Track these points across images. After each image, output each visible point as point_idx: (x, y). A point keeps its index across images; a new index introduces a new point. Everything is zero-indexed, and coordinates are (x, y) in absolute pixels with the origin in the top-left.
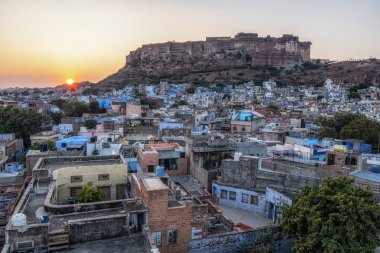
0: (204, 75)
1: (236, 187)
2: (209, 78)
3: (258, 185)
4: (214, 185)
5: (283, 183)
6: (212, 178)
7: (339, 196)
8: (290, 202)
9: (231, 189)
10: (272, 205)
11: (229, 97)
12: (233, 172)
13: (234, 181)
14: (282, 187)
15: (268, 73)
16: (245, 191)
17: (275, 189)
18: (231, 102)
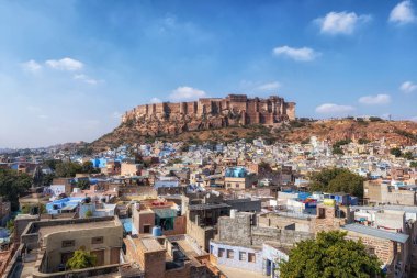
0: (198, 133)
1: (233, 245)
2: (203, 136)
3: (254, 242)
4: (211, 243)
5: (278, 238)
6: (209, 236)
7: (333, 249)
8: (287, 258)
9: (229, 247)
10: (269, 262)
11: (222, 154)
12: (230, 229)
13: (232, 239)
14: (278, 243)
15: (258, 130)
16: (242, 249)
17: (272, 245)
18: (225, 159)
